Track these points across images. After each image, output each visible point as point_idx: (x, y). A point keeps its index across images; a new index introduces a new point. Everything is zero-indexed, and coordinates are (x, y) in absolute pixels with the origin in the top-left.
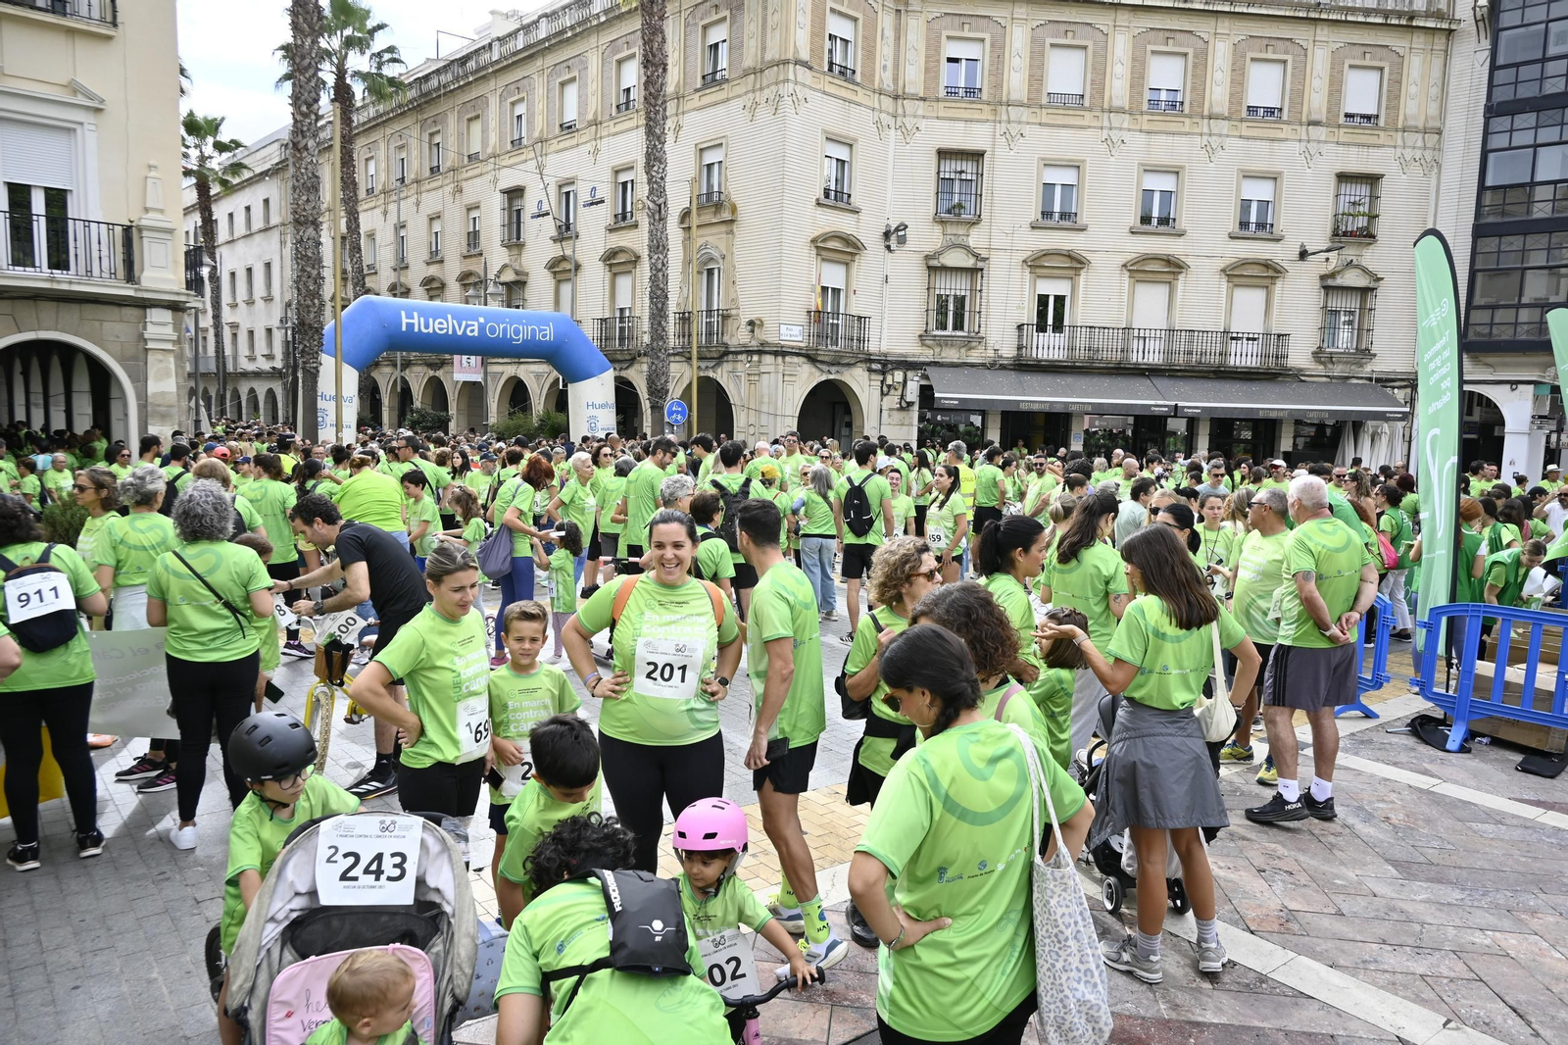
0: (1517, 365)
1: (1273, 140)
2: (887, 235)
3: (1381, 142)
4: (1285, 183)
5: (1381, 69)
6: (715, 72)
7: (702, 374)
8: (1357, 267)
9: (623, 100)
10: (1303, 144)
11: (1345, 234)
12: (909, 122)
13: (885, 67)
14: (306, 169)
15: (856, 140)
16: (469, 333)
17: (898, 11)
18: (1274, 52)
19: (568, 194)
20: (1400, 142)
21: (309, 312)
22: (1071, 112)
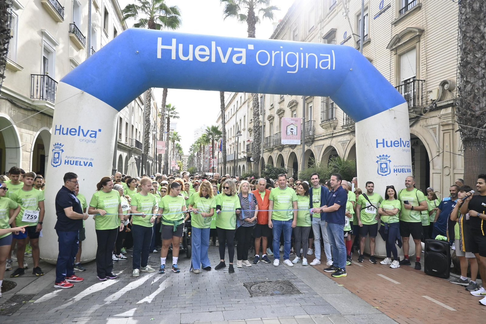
16: (235, 61)
19: (363, 18)
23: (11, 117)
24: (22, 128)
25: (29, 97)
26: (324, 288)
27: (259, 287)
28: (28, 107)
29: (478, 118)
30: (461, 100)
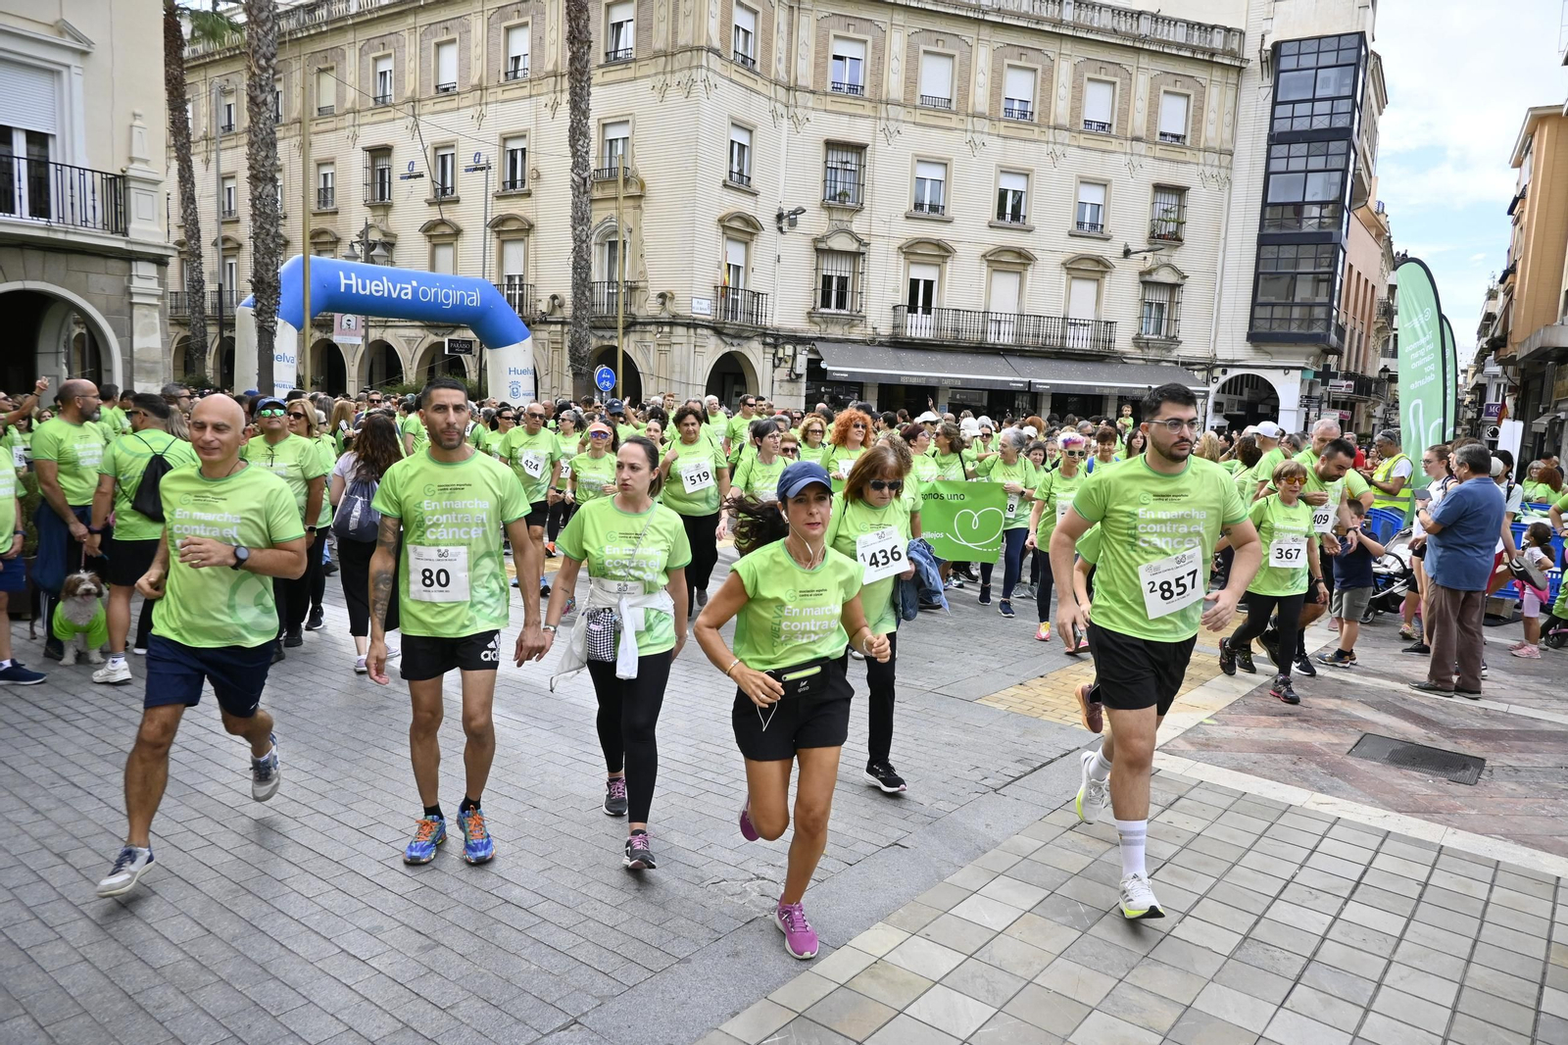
0: (1290, 354)
1: (1104, 151)
2: (780, 217)
3: (1187, 159)
4: (1114, 188)
5: (1188, 96)
6: (616, 51)
7: (606, 343)
8: (1168, 265)
9: (511, 68)
10: (1128, 157)
11: (1159, 237)
12: (799, 111)
13: (780, 59)
14: (265, 124)
15: (756, 127)
16: (403, 297)
17: (791, 7)
18: (1106, 75)
19: (444, 157)
20: (1201, 161)
21: (268, 270)
22: (941, 114)
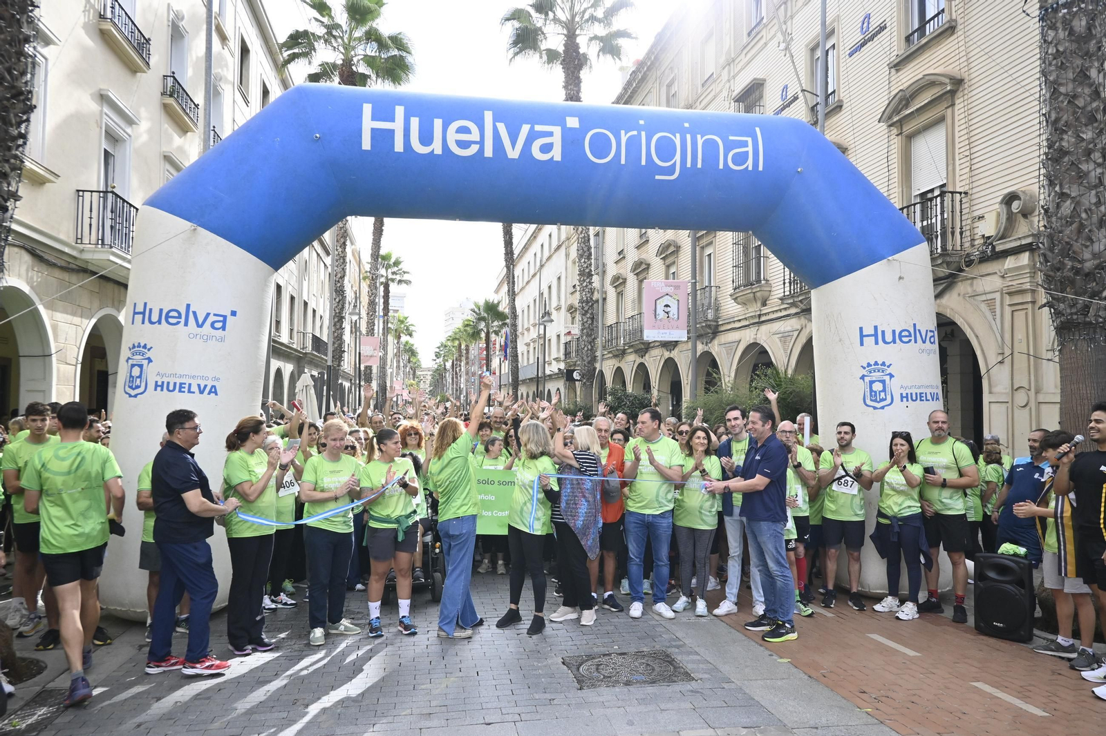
16: (537, 155)
19: (825, 53)
23: (32, 287)
24: (56, 311)
25: (72, 241)
26: (747, 666)
27: (598, 665)
28: (69, 263)
29: (1089, 276)
30: (1050, 237)
